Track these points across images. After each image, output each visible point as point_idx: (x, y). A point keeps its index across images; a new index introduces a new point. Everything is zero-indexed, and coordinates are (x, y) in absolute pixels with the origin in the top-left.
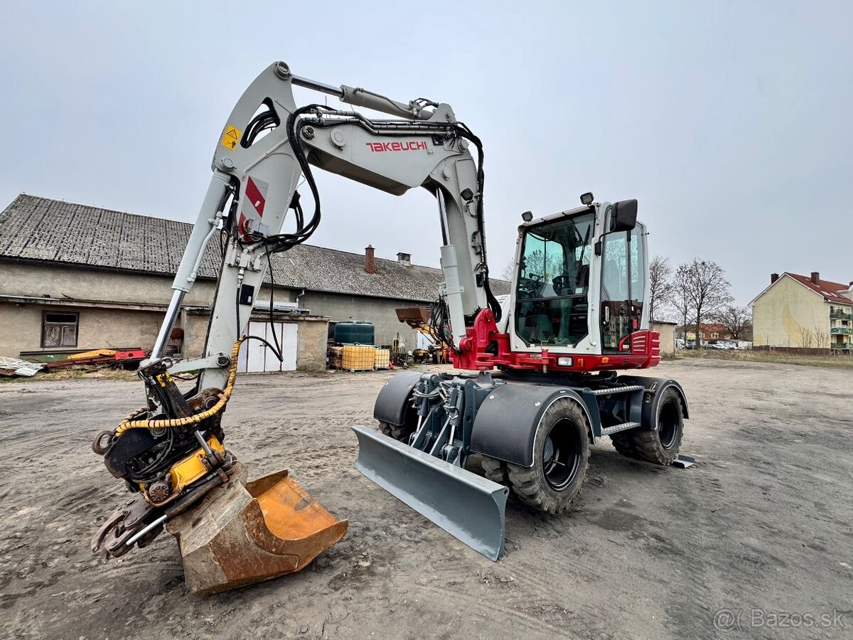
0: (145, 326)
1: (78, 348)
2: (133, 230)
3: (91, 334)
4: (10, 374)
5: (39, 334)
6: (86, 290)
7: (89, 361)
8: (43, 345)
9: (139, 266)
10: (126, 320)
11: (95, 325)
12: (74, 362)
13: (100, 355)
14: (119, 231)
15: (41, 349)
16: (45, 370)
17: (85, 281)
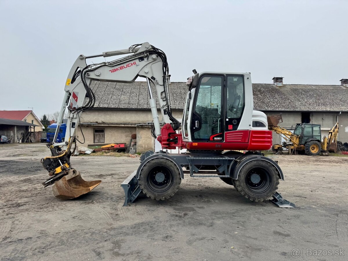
0: (127, 133)
1: (105, 143)
2: (127, 89)
3: (109, 137)
4: (83, 153)
5: (93, 138)
6: (109, 119)
7: (108, 149)
8: (94, 142)
9: (126, 106)
10: (120, 131)
11: (110, 134)
12: (103, 149)
13: (111, 146)
14: (122, 91)
15: (94, 144)
16: (94, 152)
17: (108, 115)
